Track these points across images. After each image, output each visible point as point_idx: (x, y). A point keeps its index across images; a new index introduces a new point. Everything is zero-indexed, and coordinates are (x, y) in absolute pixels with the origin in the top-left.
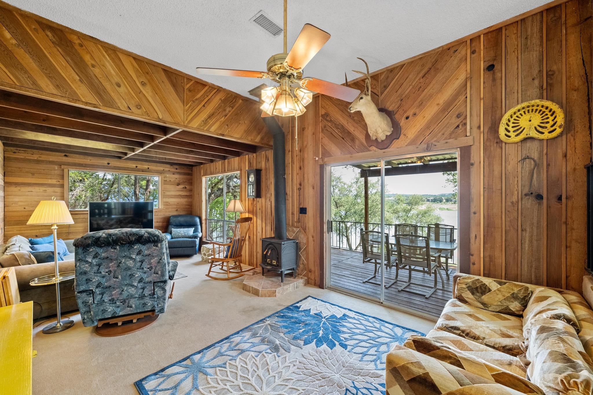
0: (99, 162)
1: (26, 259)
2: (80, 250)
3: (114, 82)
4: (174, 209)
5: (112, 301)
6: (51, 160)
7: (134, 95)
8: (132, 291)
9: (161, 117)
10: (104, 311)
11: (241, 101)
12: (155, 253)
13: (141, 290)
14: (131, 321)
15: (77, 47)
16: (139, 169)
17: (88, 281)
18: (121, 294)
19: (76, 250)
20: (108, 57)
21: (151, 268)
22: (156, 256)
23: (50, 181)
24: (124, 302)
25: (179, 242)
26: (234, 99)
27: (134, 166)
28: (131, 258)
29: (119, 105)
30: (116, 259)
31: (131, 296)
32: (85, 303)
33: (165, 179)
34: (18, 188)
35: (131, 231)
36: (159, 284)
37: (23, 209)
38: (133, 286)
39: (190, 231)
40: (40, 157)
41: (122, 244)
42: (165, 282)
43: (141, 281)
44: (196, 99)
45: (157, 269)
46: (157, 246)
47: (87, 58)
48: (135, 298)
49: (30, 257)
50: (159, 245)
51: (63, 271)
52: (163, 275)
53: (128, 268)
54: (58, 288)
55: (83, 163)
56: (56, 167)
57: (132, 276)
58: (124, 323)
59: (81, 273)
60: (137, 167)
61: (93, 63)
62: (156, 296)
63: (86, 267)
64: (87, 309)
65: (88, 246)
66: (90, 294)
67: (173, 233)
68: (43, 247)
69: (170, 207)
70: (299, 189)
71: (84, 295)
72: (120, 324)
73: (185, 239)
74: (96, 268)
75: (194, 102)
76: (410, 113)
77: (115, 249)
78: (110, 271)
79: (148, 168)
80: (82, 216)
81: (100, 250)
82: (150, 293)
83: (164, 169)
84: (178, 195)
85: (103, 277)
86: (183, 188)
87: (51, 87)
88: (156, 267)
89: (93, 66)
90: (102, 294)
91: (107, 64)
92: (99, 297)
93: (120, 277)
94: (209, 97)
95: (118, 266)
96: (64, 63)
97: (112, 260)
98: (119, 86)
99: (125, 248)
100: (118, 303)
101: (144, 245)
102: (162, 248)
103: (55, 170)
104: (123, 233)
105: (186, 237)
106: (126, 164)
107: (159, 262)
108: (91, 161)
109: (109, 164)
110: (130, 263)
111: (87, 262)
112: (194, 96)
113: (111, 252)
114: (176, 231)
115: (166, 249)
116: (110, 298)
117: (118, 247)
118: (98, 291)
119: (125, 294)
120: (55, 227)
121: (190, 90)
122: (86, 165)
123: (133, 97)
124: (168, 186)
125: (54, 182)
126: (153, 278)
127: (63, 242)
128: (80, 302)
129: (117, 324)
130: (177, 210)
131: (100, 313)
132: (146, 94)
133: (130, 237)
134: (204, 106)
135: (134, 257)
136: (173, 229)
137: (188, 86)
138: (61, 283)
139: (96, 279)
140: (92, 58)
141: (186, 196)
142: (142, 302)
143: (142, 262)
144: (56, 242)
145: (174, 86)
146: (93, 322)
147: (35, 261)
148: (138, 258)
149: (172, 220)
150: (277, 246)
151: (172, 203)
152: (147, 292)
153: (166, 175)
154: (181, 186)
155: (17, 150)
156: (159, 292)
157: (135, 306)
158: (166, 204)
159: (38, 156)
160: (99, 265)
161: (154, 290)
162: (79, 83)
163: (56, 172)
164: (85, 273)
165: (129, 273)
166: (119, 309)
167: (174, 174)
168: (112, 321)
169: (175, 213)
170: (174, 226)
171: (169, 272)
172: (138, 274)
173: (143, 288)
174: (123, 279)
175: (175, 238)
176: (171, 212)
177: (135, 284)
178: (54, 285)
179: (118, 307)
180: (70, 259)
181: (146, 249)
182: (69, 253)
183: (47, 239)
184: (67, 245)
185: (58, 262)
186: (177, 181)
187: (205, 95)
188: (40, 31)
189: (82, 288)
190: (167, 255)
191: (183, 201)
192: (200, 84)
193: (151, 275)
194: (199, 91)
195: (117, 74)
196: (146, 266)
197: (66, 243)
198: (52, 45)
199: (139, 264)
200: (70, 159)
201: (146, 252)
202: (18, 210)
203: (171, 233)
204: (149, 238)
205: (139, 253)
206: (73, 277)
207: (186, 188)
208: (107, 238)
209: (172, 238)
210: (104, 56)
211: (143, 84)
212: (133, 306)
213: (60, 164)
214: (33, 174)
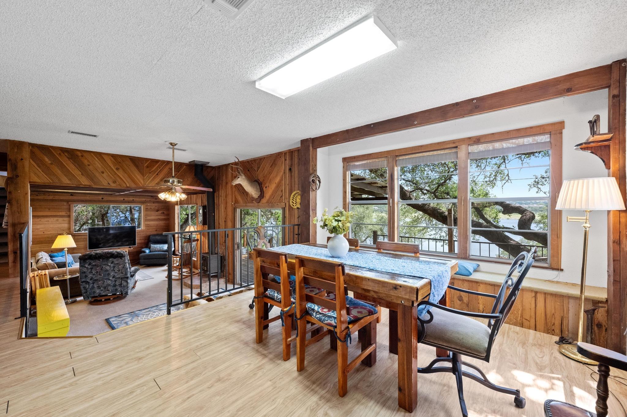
0: (96, 197)
1: (52, 266)
2: (82, 261)
3: (100, 171)
4: (154, 230)
5: (99, 287)
6: (61, 199)
7: (112, 176)
8: (109, 282)
9: (128, 186)
10: (94, 292)
11: (185, 167)
12: (121, 263)
13: (114, 282)
14: (109, 299)
15: (80, 158)
16: (125, 201)
17: (86, 276)
18: (103, 284)
19: (80, 261)
20: (96, 159)
21: (119, 271)
22: (121, 264)
23: (61, 214)
24: (105, 288)
25: (154, 255)
26: (179, 166)
27: (122, 199)
28: (108, 265)
29: (103, 183)
30: (100, 266)
31: (109, 285)
32: (84, 288)
33: (147, 207)
34: (40, 219)
35: (108, 251)
36: (124, 279)
37: (42, 233)
38: (109, 280)
39: (165, 247)
40: (54, 197)
41: (103, 258)
42: (127, 278)
43: (113, 277)
44: (152, 171)
45: (123, 271)
46: (122, 259)
47: (86, 162)
48: (111, 286)
49: (54, 265)
50: (123, 259)
51: (71, 272)
52: (126, 274)
53: (107, 271)
54: (68, 282)
55: (84, 199)
56: (65, 204)
57: (109, 274)
58: (106, 300)
59: (82, 273)
60: (124, 199)
61: (89, 164)
62: (123, 285)
63: (85, 270)
64: (85, 291)
65: (87, 259)
66: (87, 283)
67: (152, 248)
68: (59, 259)
69: (151, 228)
70: (225, 221)
71: (84, 283)
72: (103, 300)
73: (159, 253)
74: (90, 270)
75: (150, 173)
76: (267, 185)
77: (100, 261)
78: (97, 272)
79: (133, 200)
80: (83, 237)
81: (92, 262)
82: (119, 283)
83: (146, 199)
84: (157, 219)
85: (94, 275)
86: (162, 213)
87: (67, 180)
88: (122, 270)
89: (89, 165)
90: (93, 283)
91: (96, 162)
92: (92, 285)
93: (102, 275)
94: (161, 168)
95: (101, 269)
96: (74, 167)
97: (98, 266)
98: (103, 173)
99: (105, 260)
100: (102, 289)
101: (115, 258)
102: (125, 260)
103: (64, 205)
104: (103, 253)
105: (161, 251)
106: (116, 198)
107: (123, 267)
108: (90, 198)
109: (102, 199)
110: (108, 268)
111: (85, 267)
112: (150, 170)
113: (98, 262)
114: (153, 246)
115: (128, 260)
116: (97, 286)
117: (101, 260)
118: (91, 282)
119: (105, 283)
120: (66, 249)
121: (147, 167)
122: (86, 200)
123: (111, 178)
124: (149, 213)
125: (63, 214)
126: (120, 275)
127: (70, 255)
128: (82, 287)
129: (102, 300)
130: (156, 230)
131: (92, 293)
132: (119, 175)
133: (107, 255)
134: (157, 174)
135: (110, 264)
136: (152, 245)
137: (146, 165)
138: (70, 279)
139: (90, 276)
140: (88, 161)
141: (164, 219)
142: (115, 288)
143: (114, 267)
144: (67, 256)
145: (137, 166)
146: (89, 298)
147: (57, 268)
148: (112, 265)
149: (152, 238)
150: (206, 258)
151: (152, 225)
152: (117, 283)
153: (147, 204)
154: (160, 212)
155: (39, 193)
156: (124, 283)
157: (111, 290)
158: (147, 226)
159: (53, 196)
160: (92, 269)
161: (121, 282)
162: (81, 176)
163: (65, 207)
164: (85, 272)
165: (107, 273)
166: (102, 292)
167: (153, 203)
168: (99, 299)
169: (155, 233)
170: (153, 242)
171: (131, 273)
172: (112, 274)
173: (115, 281)
174: (104, 276)
175: (153, 252)
176: (152, 232)
177: (111, 279)
178: (66, 280)
179: (102, 290)
180: (77, 266)
181: (116, 261)
182: (74, 263)
183: (60, 254)
184: (74, 257)
185: (68, 268)
186: (156, 208)
187: (159, 167)
188: (62, 154)
189: (84, 280)
190: (129, 264)
191: (162, 223)
192: (154, 162)
193: (119, 274)
194: (154, 166)
195: (102, 167)
196: (116, 269)
197: (72, 256)
198: (67, 159)
199: (113, 268)
200: (75, 197)
201: (116, 262)
202: (39, 234)
203: (150, 248)
204: (117, 255)
205: (112, 263)
206: (78, 275)
207: (164, 213)
208: (95, 255)
209: (150, 252)
210: (95, 159)
211: (117, 169)
212: (110, 290)
213: (68, 201)
214: (49, 209)
